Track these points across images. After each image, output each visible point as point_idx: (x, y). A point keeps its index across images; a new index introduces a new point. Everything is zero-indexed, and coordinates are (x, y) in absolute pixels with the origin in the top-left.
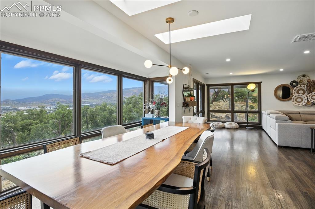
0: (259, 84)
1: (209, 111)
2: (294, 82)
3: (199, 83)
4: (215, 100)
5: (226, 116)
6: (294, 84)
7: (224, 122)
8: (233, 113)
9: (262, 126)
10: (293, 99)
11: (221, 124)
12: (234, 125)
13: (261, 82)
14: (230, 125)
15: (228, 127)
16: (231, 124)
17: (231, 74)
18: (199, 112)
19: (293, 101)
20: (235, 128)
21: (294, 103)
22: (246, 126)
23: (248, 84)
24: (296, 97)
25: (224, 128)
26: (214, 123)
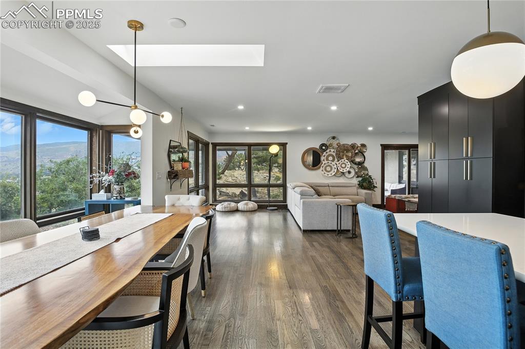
0: (283, 146)
1: (215, 186)
2: (323, 145)
3: (198, 140)
4: (227, 167)
5: (242, 193)
6: (324, 148)
7: (237, 202)
8: (251, 187)
9: (287, 205)
10: (322, 167)
11: (233, 204)
12: (252, 205)
13: (287, 143)
14: (245, 206)
15: (243, 209)
16: (247, 204)
17: (247, 128)
18: (198, 187)
19: (322, 170)
20: (253, 210)
21: (323, 173)
22: (267, 206)
23: (269, 145)
24: (326, 165)
25: (237, 211)
26: (222, 205)
